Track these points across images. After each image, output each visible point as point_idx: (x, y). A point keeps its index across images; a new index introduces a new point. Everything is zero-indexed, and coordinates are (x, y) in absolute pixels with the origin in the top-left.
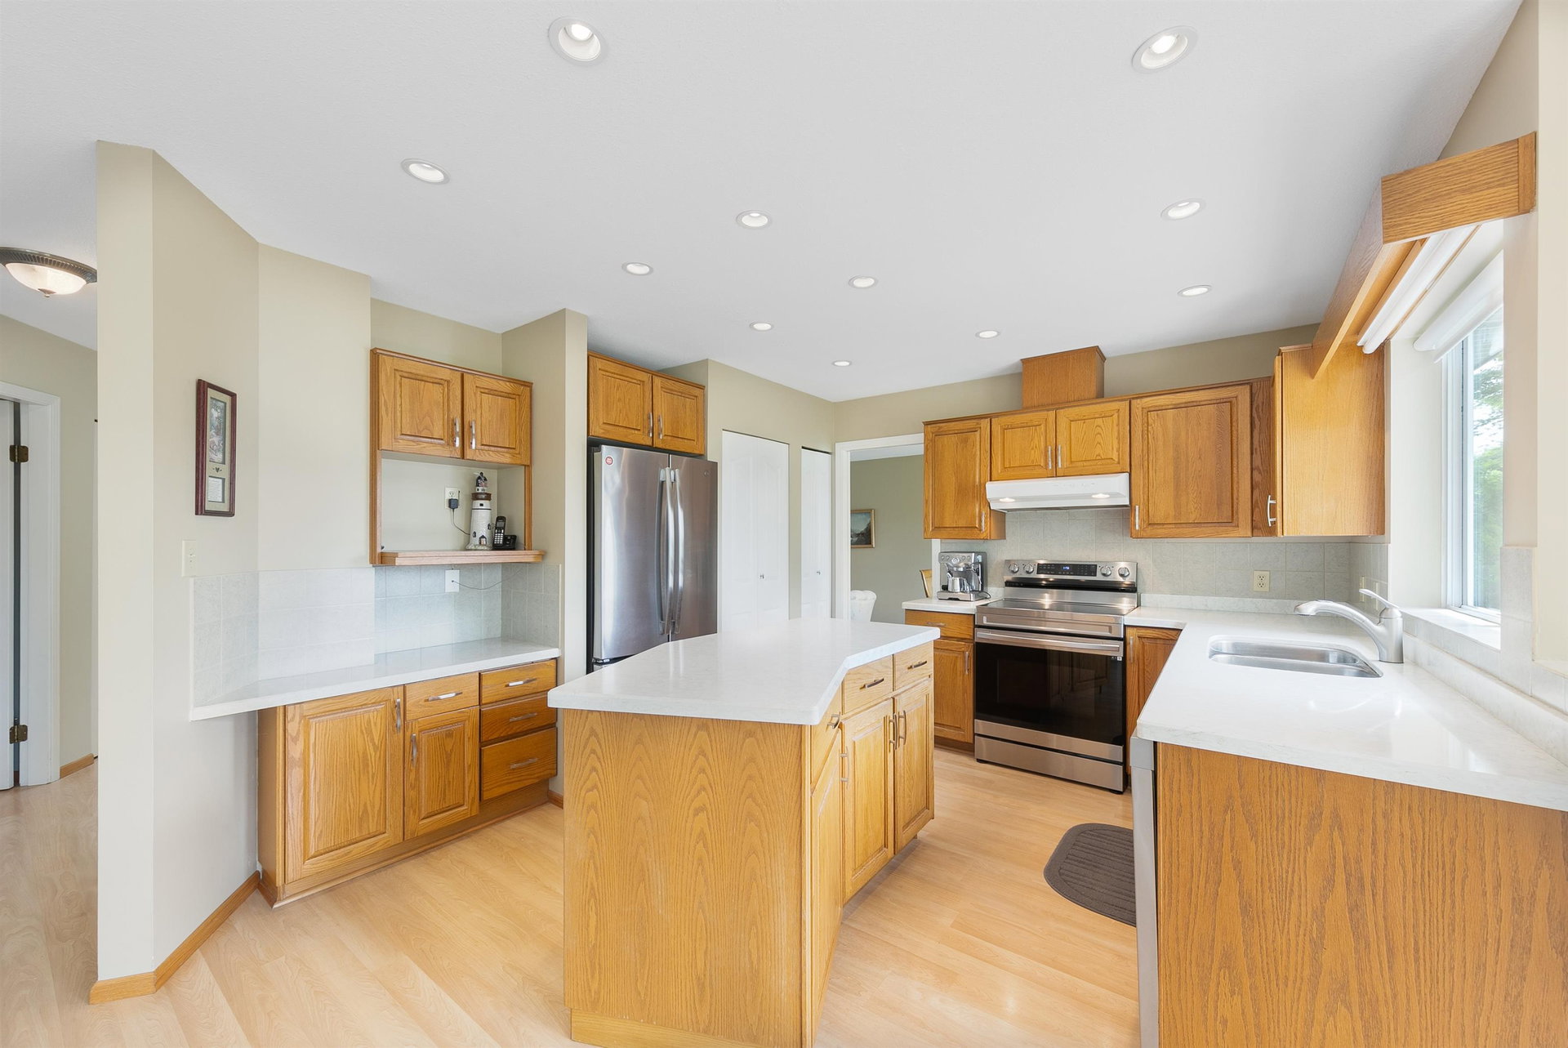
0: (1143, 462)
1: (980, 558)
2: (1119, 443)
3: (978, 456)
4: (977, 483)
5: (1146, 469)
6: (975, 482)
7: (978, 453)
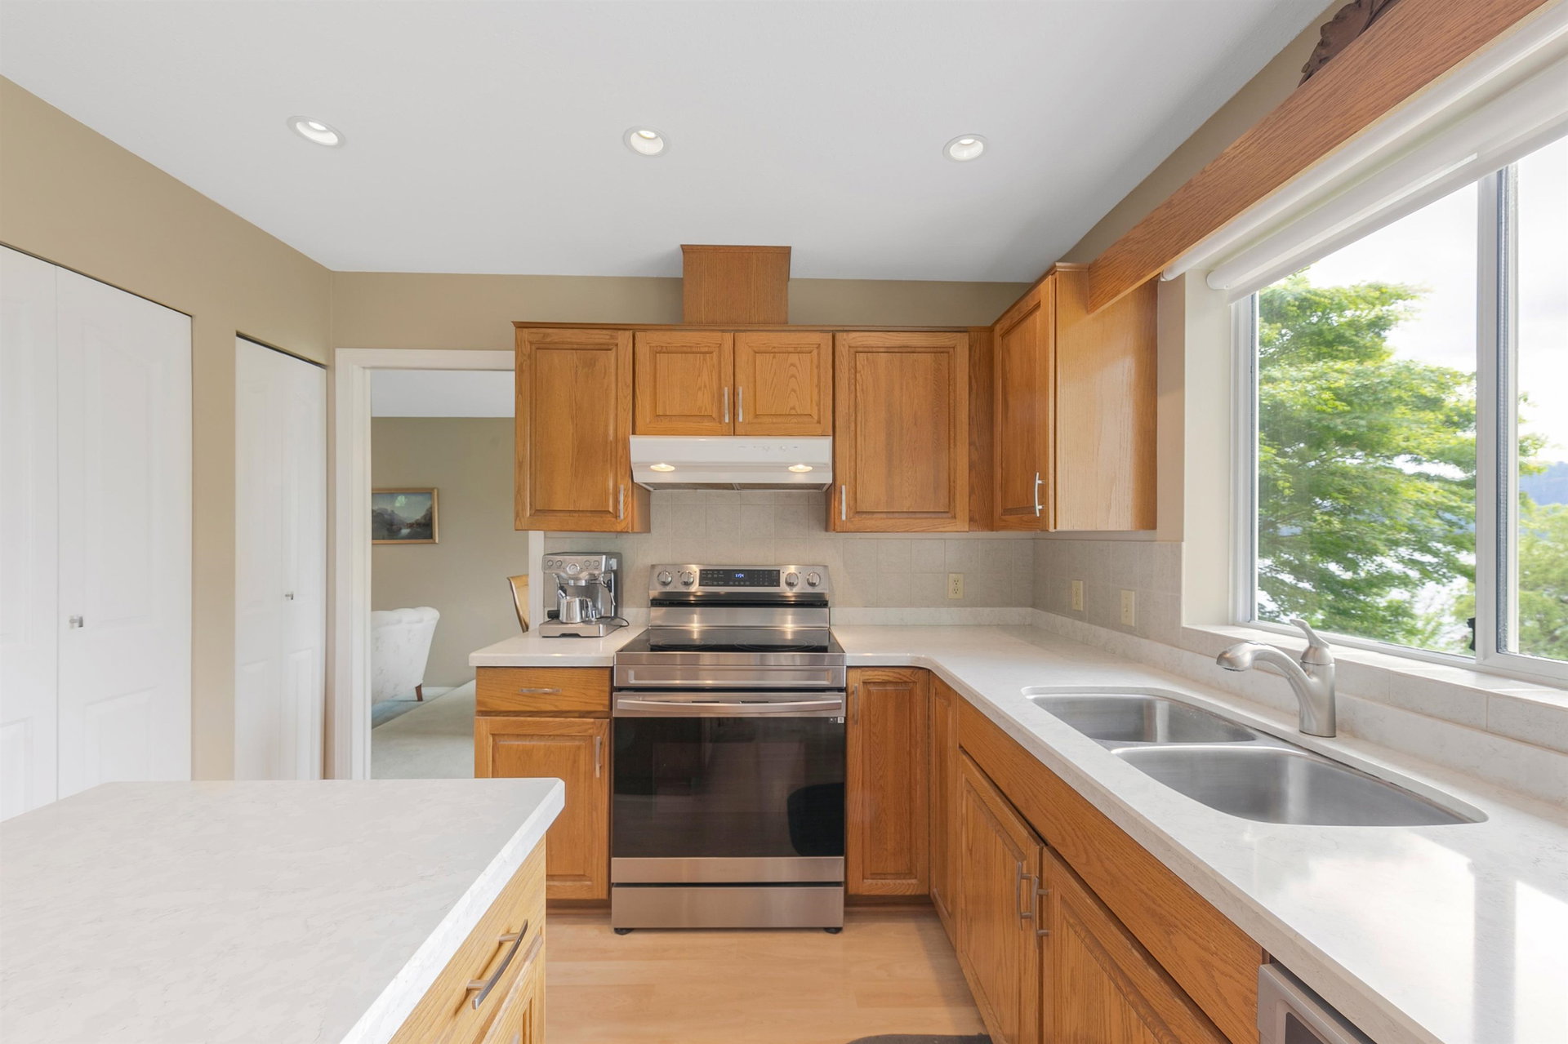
0: (849, 423)
1: (614, 563)
2: (819, 392)
3: (614, 392)
4: (611, 438)
5: (852, 434)
6: (606, 434)
7: (613, 386)
